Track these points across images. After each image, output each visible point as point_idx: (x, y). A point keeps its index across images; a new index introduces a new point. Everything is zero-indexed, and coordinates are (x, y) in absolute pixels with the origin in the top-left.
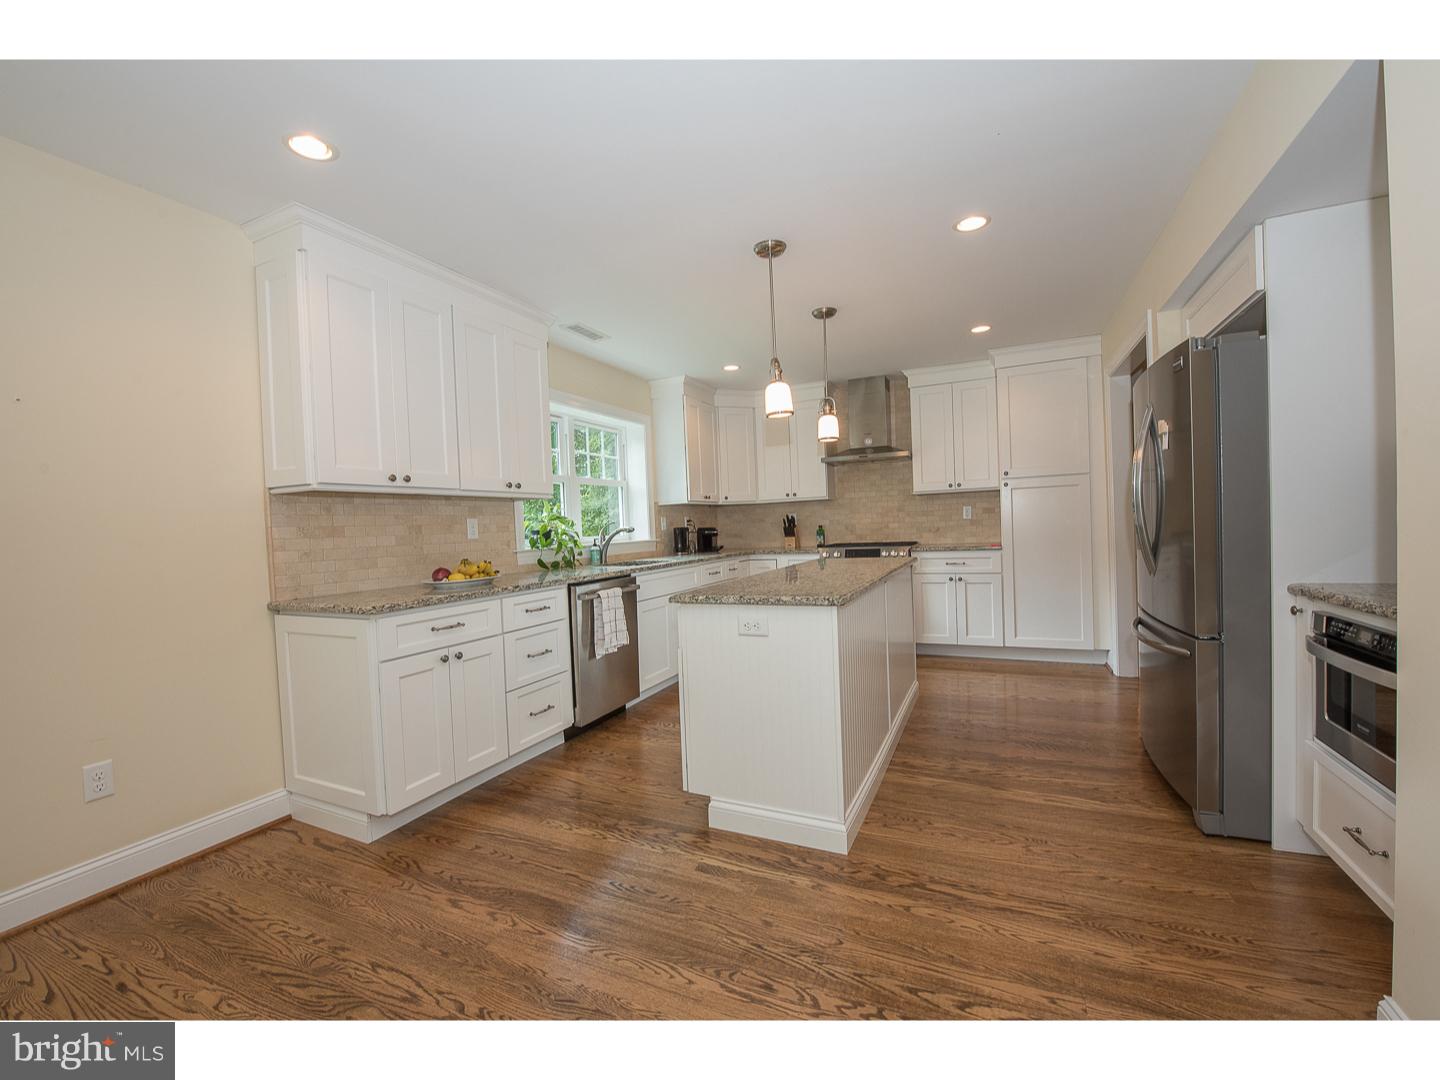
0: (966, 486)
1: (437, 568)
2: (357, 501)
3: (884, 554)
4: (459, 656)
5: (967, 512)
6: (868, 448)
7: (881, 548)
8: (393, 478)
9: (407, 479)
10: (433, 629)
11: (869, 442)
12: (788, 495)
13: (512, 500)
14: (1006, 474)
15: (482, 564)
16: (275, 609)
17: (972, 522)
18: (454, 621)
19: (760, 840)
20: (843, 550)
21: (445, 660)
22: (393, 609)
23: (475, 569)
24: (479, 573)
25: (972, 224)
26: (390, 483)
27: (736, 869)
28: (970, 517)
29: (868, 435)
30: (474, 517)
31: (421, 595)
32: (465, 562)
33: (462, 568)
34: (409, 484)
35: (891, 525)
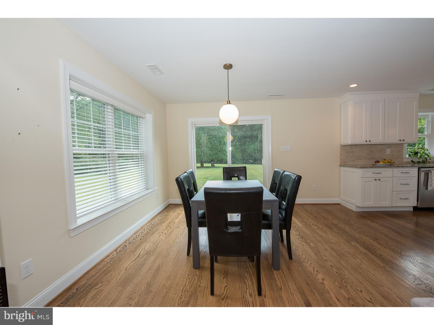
1: (376, 160)
2: (358, 146)
4: (379, 180)
8: (366, 141)
9: (370, 141)
10: (373, 173)
13: (403, 144)
15: (389, 160)
16: (340, 166)
18: (379, 172)
21: (376, 180)
22: (364, 168)
23: (387, 161)
24: (388, 162)
26: (366, 142)
30: (389, 148)
31: (372, 166)
32: (384, 160)
33: (383, 161)
34: (370, 142)
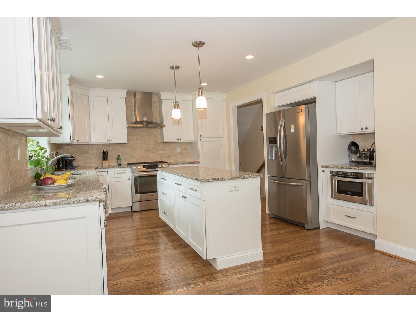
0: (184, 140)
3: (160, 166)
5: (178, 150)
6: (145, 122)
7: (158, 164)
11: (145, 119)
12: (108, 140)
14: (201, 136)
17: (181, 154)
19: (238, 266)
20: (142, 165)
25: (250, 57)
27: (248, 274)
28: (179, 152)
29: (145, 116)
35: (150, 155)
